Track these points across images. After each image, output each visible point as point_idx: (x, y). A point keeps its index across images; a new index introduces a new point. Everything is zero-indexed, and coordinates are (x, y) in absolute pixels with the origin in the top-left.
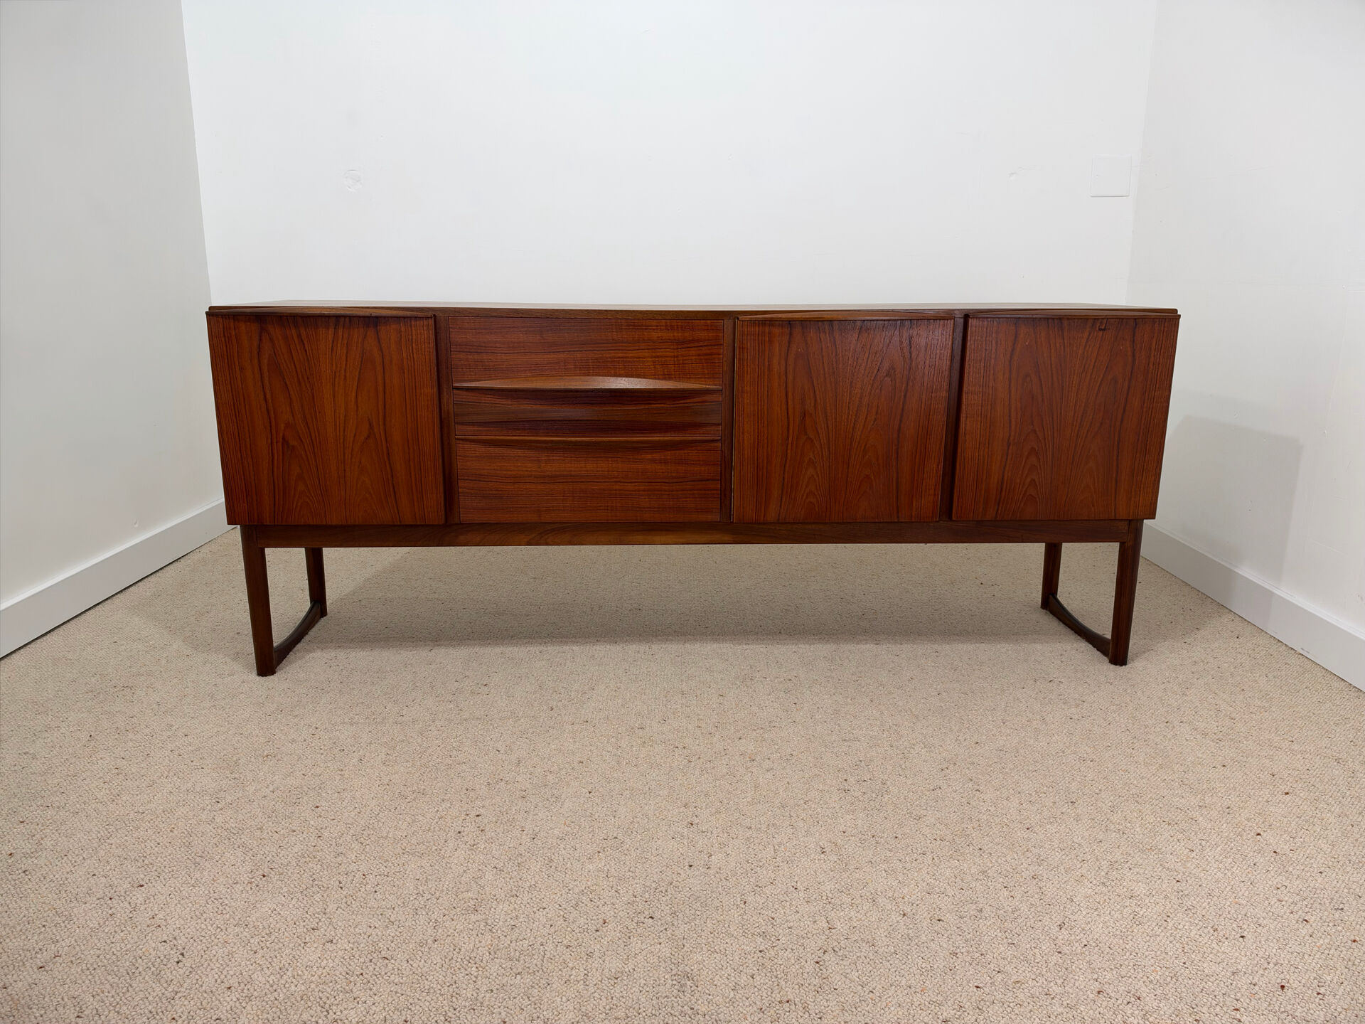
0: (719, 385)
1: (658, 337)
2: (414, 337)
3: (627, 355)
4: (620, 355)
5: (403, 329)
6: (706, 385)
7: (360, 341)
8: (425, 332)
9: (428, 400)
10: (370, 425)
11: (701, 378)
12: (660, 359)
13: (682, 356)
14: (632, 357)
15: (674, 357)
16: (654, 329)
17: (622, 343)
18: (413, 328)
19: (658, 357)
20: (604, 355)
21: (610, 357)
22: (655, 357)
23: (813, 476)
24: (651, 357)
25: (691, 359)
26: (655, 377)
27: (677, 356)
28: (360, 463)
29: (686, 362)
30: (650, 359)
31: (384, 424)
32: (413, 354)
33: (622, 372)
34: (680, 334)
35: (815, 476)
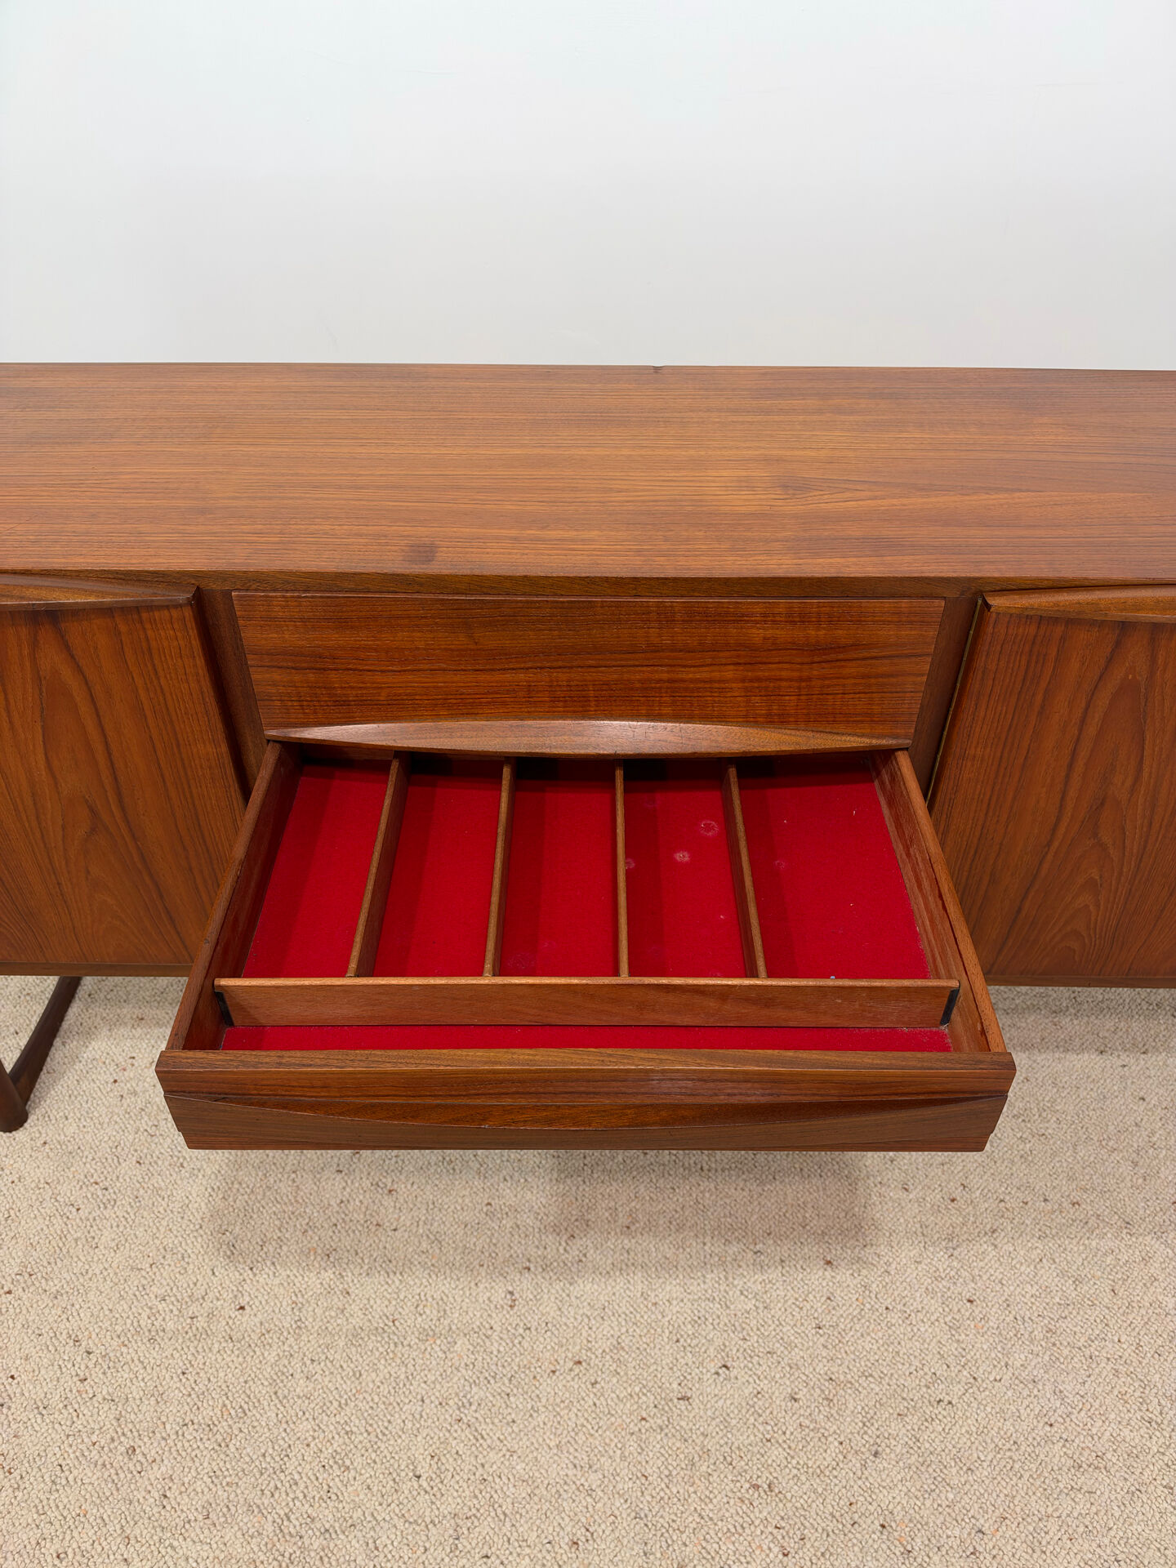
0: (906, 737)
1: (764, 639)
2: (153, 644)
3: (684, 676)
4: (665, 676)
5: (123, 628)
6: (873, 737)
7: (26, 652)
8: (178, 634)
9: (210, 768)
10: (93, 812)
11: (862, 722)
12: (763, 684)
13: (824, 678)
14: (692, 681)
15: (801, 679)
16: (757, 622)
17: (672, 651)
18: (148, 626)
19: (759, 680)
20: (626, 676)
21: (639, 681)
22: (751, 681)
23: (1087, 906)
24: (743, 681)
25: (844, 685)
26: (749, 719)
27: (809, 679)
28: (88, 872)
29: (830, 690)
30: (740, 685)
31: (123, 809)
32: (158, 679)
33: (666, 710)
34: (822, 632)
35: (1091, 908)
